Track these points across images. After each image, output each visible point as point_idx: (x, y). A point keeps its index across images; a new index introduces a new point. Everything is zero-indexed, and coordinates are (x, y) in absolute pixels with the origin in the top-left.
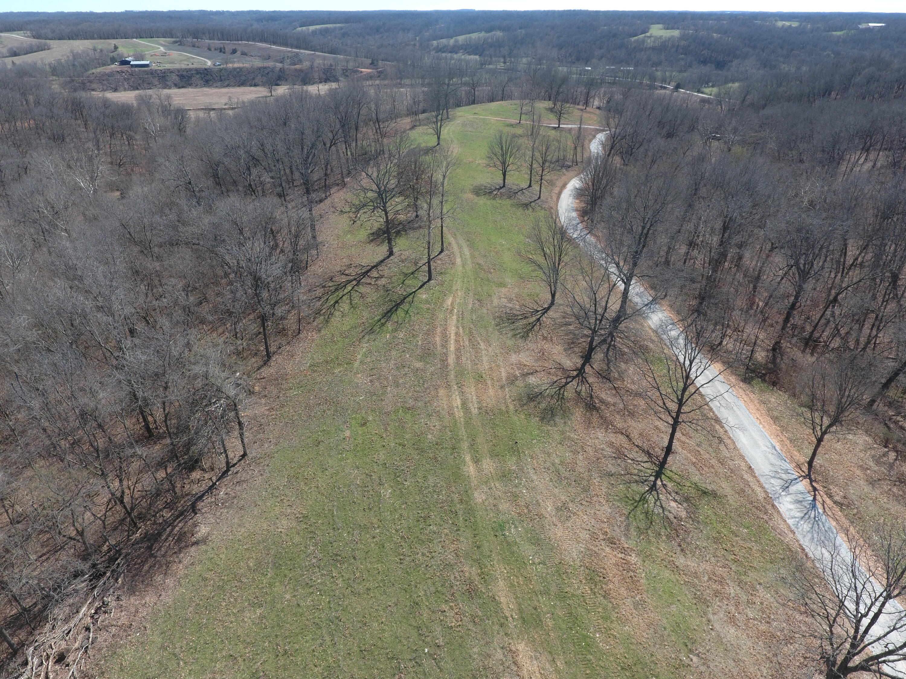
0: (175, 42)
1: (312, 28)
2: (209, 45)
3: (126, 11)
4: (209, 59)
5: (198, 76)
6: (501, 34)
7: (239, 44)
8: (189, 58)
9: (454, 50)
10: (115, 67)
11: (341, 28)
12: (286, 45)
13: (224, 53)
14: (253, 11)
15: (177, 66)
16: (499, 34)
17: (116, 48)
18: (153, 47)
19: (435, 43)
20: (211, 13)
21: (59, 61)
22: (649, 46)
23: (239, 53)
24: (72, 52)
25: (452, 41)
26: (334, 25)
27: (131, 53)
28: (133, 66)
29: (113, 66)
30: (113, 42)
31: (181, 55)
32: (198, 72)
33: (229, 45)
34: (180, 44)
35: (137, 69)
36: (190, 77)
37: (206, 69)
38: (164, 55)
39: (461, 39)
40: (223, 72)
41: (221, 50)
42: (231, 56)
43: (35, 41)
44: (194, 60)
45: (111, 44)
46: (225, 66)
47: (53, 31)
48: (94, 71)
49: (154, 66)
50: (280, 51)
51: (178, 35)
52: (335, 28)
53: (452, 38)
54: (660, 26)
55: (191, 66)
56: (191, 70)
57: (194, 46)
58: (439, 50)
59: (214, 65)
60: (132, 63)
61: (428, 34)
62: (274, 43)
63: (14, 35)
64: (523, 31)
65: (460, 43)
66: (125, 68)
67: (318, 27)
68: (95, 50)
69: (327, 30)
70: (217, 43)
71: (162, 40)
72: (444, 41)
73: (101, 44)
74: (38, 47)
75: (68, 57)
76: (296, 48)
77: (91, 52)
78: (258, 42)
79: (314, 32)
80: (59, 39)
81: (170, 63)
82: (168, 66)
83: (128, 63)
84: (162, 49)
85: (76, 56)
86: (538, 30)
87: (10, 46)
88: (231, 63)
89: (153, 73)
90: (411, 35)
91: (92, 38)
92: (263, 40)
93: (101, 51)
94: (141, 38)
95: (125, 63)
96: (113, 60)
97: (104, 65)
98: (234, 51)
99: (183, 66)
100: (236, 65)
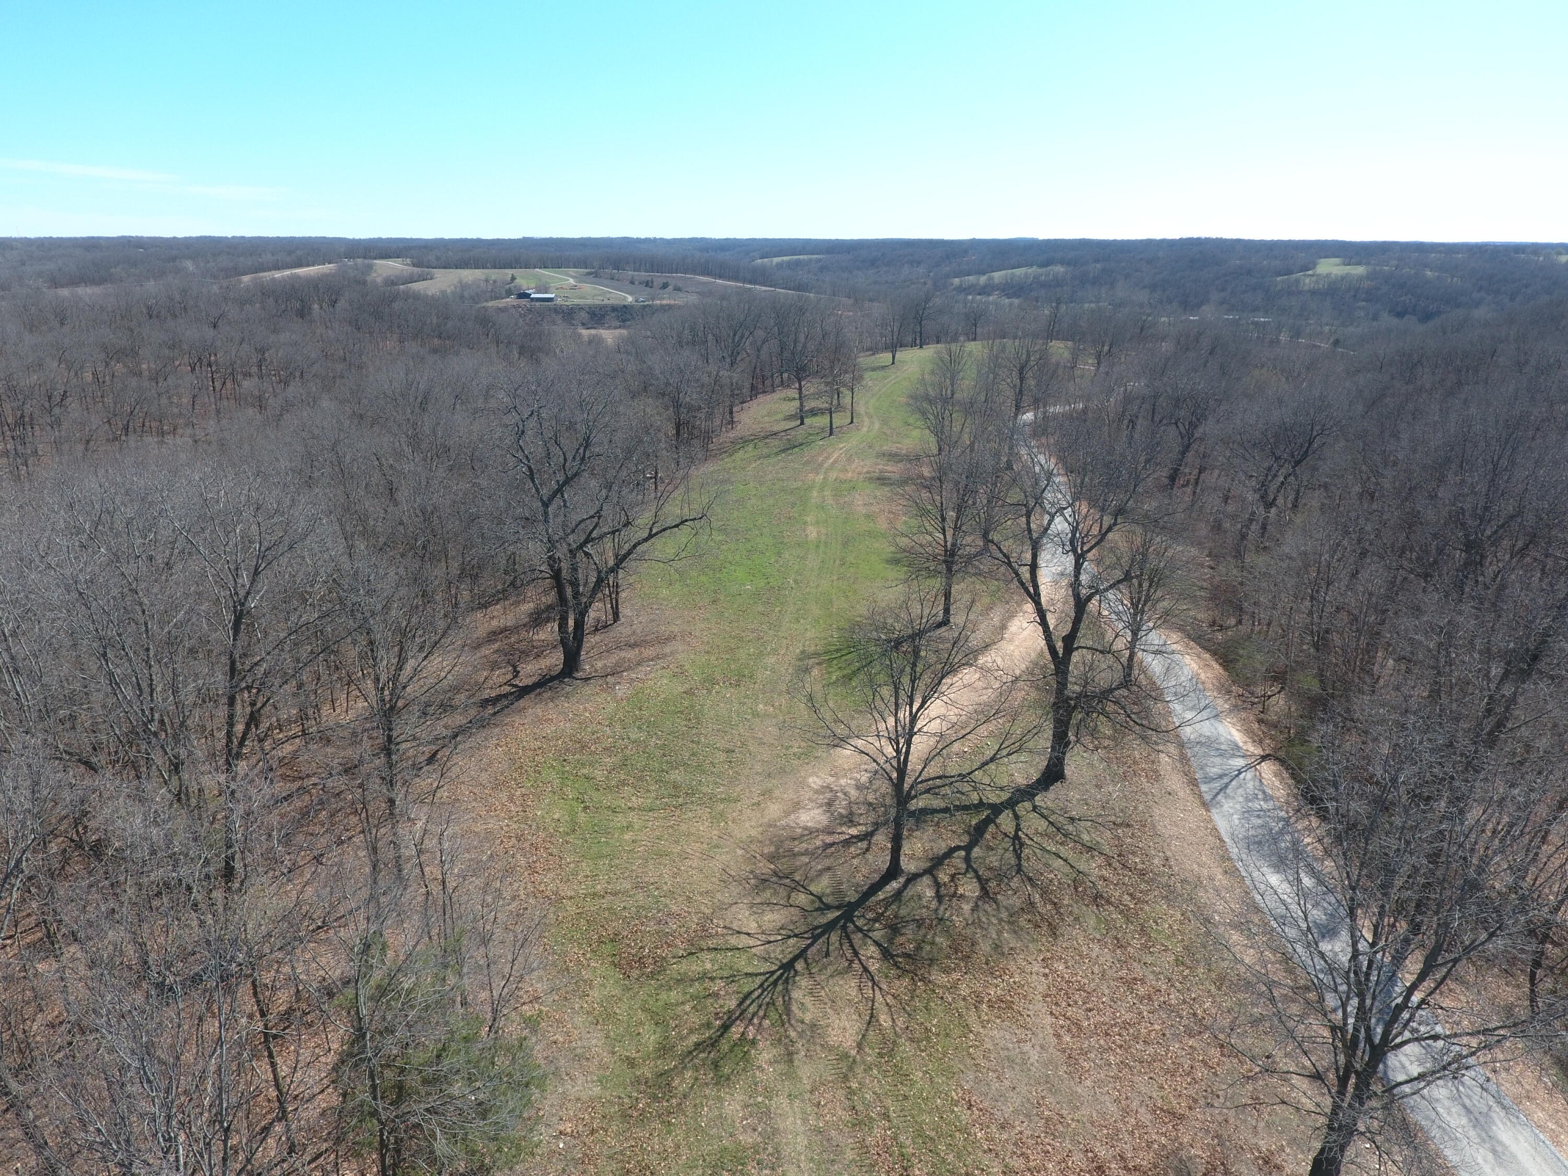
0: (589, 274)
1: (776, 260)
2: (633, 278)
3: (524, 238)
4: (630, 294)
5: (613, 315)
6: (1062, 270)
7: (673, 277)
8: (605, 293)
9: (985, 290)
10: (511, 300)
11: (820, 260)
12: (736, 278)
13: (651, 287)
14: (697, 238)
15: (589, 301)
16: (1059, 269)
17: (513, 278)
18: (560, 279)
19: (956, 281)
20: (639, 241)
21: (443, 292)
22: (1306, 288)
23: (671, 287)
24: (460, 282)
25: (983, 279)
26: (809, 256)
27: (533, 285)
28: (533, 299)
29: (509, 300)
30: (510, 272)
31: (596, 289)
32: (614, 309)
33: (659, 278)
34: (595, 275)
35: (537, 304)
36: (603, 316)
37: (625, 306)
38: (574, 288)
39: (998, 276)
40: (647, 309)
41: (648, 284)
42: (661, 291)
43: (416, 270)
44: (611, 295)
45: (507, 274)
46: (650, 303)
47: (438, 259)
48: (485, 304)
49: (559, 301)
50: (726, 287)
51: (595, 264)
52: (810, 260)
53: (984, 274)
54: (1337, 260)
55: (606, 302)
56: (605, 306)
57: (612, 279)
58: (961, 289)
59: (636, 301)
60: (533, 296)
61: (948, 269)
62: (720, 277)
63: (391, 263)
64: (1098, 266)
65: (996, 281)
66: (523, 302)
67: (786, 258)
68: (487, 281)
69: (798, 263)
70: (644, 275)
71: (572, 271)
72: (972, 279)
73: (495, 274)
74: (420, 276)
75: (456, 288)
76: (750, 283)
77: (483, 284)
78: (699, 275)
79: (780, 266)
80: (444, 268)
81: (580, 298)
82: (577, 301)
83: (527, 296)
84: (572, 281)
85: (463, 286)
86: (1123, 264)
87: (384, 275)
88: (659, 299)
89: (557, 310)
90: (921, 270)
91: (484, 267)
92: (706, 272)
93: (495, 282)
94: (545, 267)
95: (524, 295)
96: (509, 293)
97: (496, 298)
98: (665, 286)
99: (597, 302)
100: (664, 302)
